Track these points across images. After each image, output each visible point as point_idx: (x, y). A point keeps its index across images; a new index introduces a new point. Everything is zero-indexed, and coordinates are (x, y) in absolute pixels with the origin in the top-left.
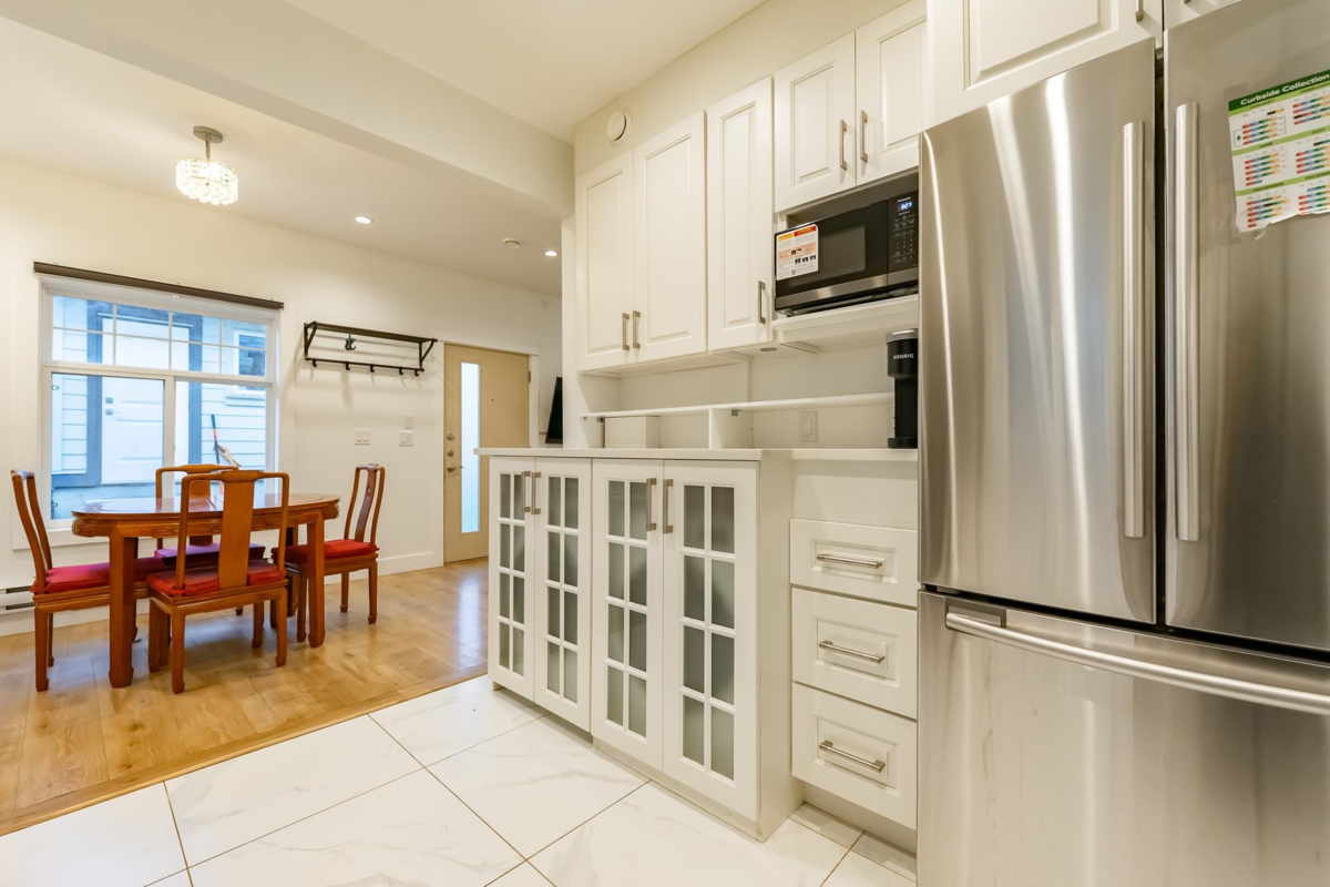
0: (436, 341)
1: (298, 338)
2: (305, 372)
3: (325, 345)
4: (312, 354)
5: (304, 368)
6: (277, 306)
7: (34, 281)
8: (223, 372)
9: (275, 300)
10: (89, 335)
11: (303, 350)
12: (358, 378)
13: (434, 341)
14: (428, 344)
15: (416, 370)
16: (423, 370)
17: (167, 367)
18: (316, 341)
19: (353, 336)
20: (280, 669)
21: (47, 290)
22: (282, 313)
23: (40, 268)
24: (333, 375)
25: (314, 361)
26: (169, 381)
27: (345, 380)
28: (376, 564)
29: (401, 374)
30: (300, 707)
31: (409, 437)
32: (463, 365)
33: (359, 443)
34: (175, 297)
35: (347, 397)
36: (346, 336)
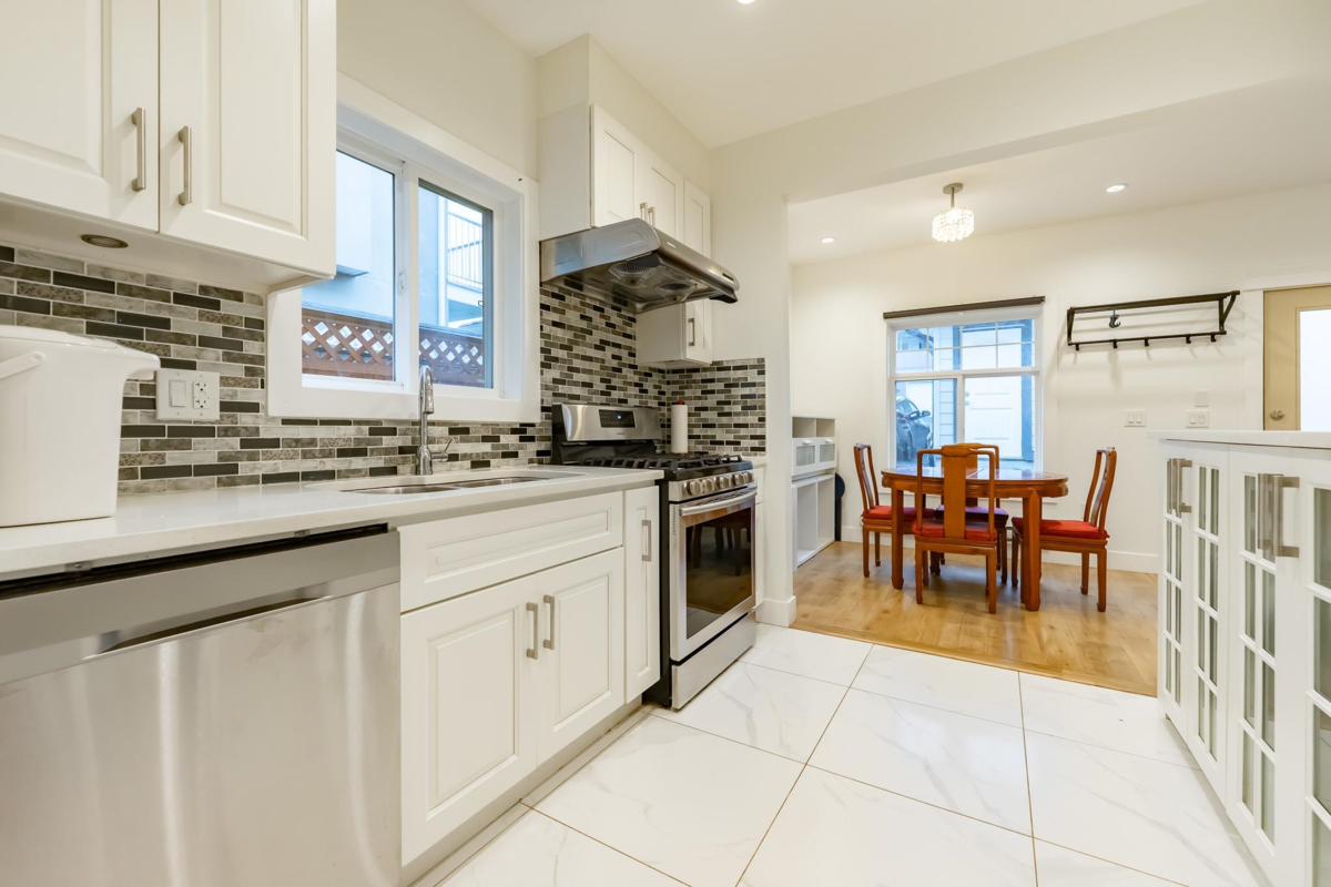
0: (1238, 293)
1: (1061, 324)
2: (1069, 356)
3: (1086, 328)
4: (1075, 339)
5: (1067, 353)
6: (1039, 300)
7: (883, 324)
8: (1000, 366)
9: (1037, 295)
10: (954, 350)
11: (1066, 336)
12: (1126, 354)
13: (1234, 294)
14: (1229, 298)
15: (1213, 336)
16: (1225, 333)
17: (994, 367)
18: (1076, 325)
19: (1117, 312)
20: (989, 615)
21: (892, 328)
22: (1046, 306)
23: (887, 316)
24: (1101, 356)
25: (1077, 345)
26: (960, 379)
27: (1113, 360)
28: (1105, 551)
29: (1188, 342)
30: (977, 644)
31: (1203, 417)
32: (1303, 315)
33: (1131, 425)
34: (961, 314)
35: (1116, 376)
36: (1111, 313)
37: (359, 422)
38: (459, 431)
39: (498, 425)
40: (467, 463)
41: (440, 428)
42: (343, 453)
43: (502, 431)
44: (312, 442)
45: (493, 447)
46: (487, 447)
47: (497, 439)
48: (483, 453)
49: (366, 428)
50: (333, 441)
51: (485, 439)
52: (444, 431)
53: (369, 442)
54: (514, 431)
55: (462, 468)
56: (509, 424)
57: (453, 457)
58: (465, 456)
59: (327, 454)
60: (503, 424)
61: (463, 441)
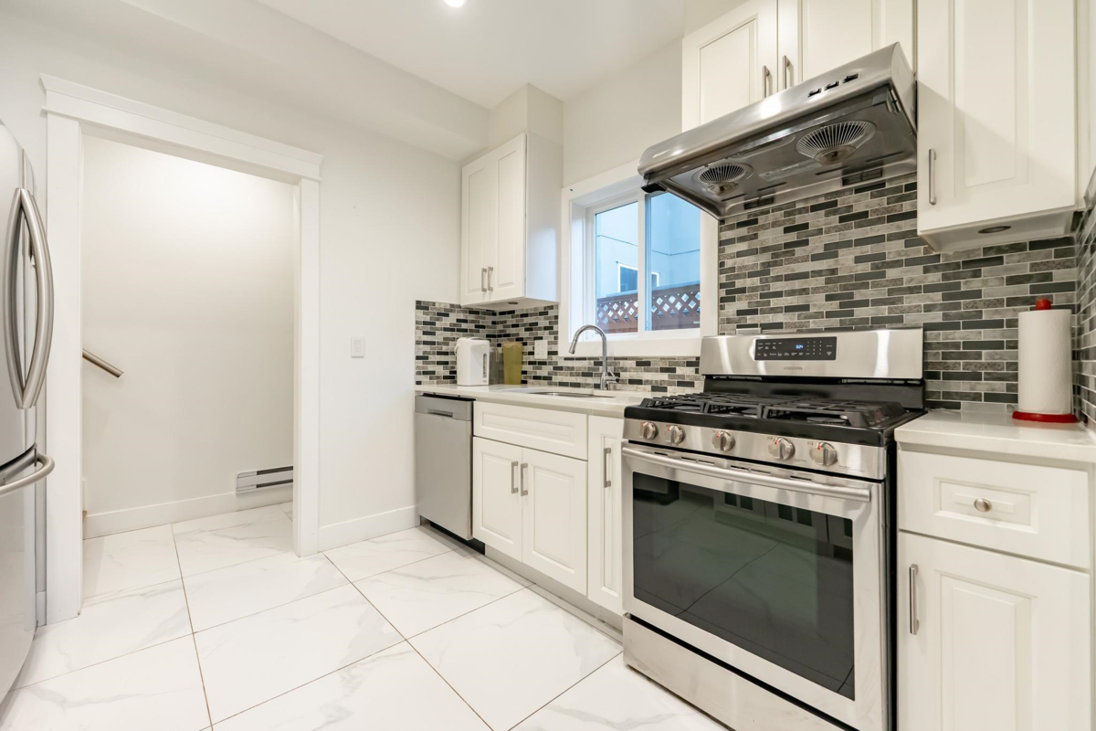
37: (590, 359)
38: (643, 363)
39: (674, 359)
40: (649, 387)
41: (630, 362)
42: (584, 375)
43: (679, 364)
44: (573, 368)
45: (670, 376)
46: (665, 376)
47: (673, 370)
48: (661, 381)
49: (592, 362)
50: (580, 368)
51: (663, 370)
52: (633, 363)
53: (594, 369)
54: (689, 364)
55: (644, 390)
56: (684, 358)
57: (639, 382)
58: (647, 382)
59: (578, 375)
60: (679, 358)
61: (646, 371)
